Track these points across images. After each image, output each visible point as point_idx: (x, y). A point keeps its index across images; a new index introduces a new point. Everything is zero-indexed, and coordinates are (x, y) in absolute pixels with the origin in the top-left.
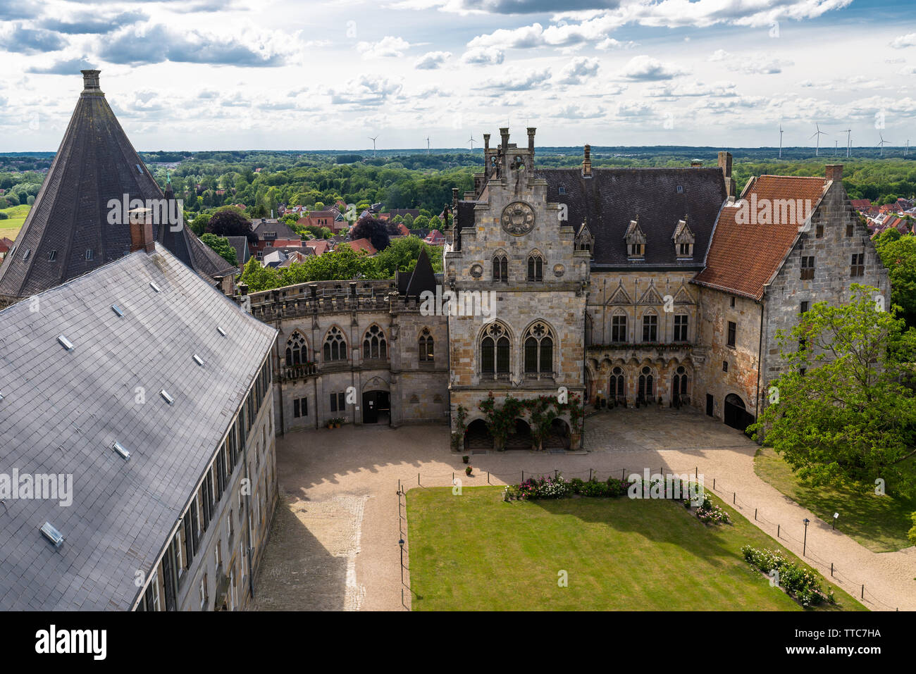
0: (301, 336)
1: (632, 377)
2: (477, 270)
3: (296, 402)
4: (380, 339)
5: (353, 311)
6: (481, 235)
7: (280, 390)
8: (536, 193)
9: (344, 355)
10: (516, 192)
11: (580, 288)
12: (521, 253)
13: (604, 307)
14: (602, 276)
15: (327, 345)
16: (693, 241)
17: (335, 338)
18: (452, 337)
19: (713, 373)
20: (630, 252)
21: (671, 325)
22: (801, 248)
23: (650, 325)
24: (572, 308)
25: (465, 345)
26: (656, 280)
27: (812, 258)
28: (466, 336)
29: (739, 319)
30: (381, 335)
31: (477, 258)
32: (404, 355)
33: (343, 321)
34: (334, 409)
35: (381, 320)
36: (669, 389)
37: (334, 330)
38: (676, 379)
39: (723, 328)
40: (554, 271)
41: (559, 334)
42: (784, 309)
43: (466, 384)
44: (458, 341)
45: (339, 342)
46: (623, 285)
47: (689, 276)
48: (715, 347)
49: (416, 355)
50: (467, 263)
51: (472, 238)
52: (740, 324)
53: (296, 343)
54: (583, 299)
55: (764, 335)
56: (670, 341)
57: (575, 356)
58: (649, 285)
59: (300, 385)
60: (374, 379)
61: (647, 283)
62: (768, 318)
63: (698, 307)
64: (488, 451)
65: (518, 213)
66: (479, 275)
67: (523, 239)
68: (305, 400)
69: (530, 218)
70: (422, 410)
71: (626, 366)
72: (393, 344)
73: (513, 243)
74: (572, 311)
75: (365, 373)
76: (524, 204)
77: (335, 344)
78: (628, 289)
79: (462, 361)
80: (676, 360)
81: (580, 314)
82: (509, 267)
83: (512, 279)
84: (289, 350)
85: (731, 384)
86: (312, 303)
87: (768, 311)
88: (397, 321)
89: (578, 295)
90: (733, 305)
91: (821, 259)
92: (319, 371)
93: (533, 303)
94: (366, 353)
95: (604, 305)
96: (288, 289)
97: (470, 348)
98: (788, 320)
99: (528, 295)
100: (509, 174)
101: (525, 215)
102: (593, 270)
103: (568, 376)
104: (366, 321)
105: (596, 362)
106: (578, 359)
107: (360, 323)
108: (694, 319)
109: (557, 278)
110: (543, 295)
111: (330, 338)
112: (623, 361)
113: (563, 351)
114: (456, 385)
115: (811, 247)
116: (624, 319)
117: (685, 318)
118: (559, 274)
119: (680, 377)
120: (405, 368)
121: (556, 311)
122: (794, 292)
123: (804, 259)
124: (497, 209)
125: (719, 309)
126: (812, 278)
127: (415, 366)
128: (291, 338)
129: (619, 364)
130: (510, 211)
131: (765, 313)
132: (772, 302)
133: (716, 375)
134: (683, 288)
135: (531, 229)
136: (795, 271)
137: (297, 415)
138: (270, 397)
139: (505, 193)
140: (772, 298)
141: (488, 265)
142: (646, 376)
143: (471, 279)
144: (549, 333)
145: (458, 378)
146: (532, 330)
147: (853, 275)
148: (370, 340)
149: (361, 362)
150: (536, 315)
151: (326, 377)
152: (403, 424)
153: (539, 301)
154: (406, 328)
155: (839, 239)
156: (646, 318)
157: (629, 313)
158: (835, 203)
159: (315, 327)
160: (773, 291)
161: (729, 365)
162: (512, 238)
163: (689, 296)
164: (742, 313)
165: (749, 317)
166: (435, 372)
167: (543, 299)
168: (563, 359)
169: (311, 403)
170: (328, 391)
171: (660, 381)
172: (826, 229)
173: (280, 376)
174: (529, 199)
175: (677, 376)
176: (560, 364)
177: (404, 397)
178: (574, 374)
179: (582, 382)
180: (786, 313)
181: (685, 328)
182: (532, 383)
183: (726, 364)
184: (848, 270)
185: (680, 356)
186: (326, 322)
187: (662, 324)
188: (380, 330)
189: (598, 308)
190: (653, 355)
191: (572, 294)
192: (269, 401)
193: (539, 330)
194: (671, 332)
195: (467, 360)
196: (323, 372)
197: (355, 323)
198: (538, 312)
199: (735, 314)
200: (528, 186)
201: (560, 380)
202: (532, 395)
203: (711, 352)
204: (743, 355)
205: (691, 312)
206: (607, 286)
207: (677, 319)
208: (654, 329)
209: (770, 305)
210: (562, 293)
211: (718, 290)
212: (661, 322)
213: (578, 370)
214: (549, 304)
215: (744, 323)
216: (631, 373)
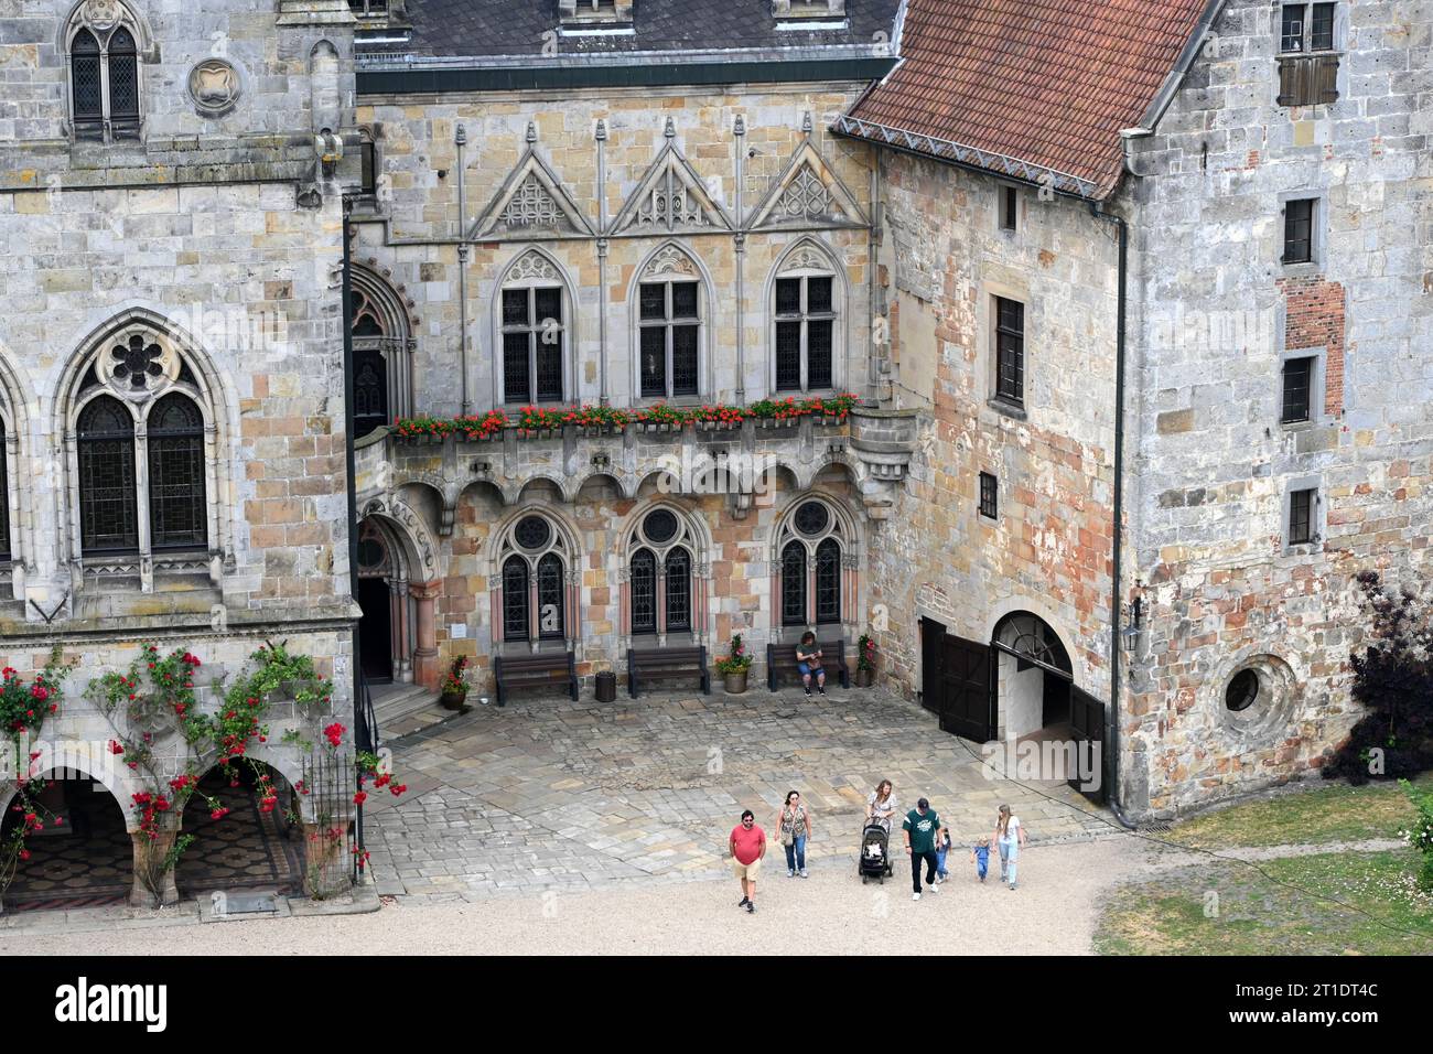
1: (597, 561)
11: (311, 165)
13: (462, 253)
14: (447, 112)
19: (941, 526)
21: (762, 319)
24: (280, 256)
26: (686, 122)
27: (1325, 11)
29: (1034, 287)
36: (765, 604)
38: (791, 564)
39: (978, 327)
40: (191, 91)
41: (226, 377)
42: (1212, 234)
46: (540, 149)
47: (831, 105)
48: (945, 409)
52: (1039, 305)
54: (331, 217)
55: (1130, 349)
56: (760, 387)
57: (305, 477)
58: (659, 143)
61: (647, 139)
62: (1144, 279)
71: (568, 513)
74: (284, 273)
78: (565, 166)
80: (785, 474)
81: (319, 284)
85: (1013, 573)
87: (1143, 246)
89: (306, 200)
90: (1009, 222)
91: (1360, 13)
93: (99, 241)
95: (460, 244)
98: (1231, 281)
99: (76, 205)
102: (374, 84)
103: (277, 565)
105: (432, 497)
106: (320, 488)
108: (860, 293)
109: (206, 126)
110: (148, 204)
112: (553, 489)
113: (250, 453)
116: (551, 301)
117: (821, 288)
118: (215, 107)
119: (811, 552)
121: (212, 273)
122: (1254, 158)
123: (1293, 12)
125: (955, 245)
126: (1330, 95)
129: (539, 503)
131: (1132, 253)
132: (1158, 207)
133: (955, 536)
134: (808, 154)
140: (1160, 190)
142: (661, 553)
144: (186, 375)
146: (106, 364)
150: (117, 294)
153: (130, 230)
157: (573, 273)
160: (1165, 159)
161: (1002, 489)
163: (834, 189)
164: (1045, 257)
165: (1075, 273)
167: (148, 220)
168: (251, 488)
171: (722, 570)
175: (797, 546)
176: (238, 514)
178: (305, 557)
180: (1223, 253)
181: (821, 332)
182: (115, 604)
183: (989, 482)
185: (805, 458)
187: (719, 319)
189: (433, 255)
191: (282, 197)
193: (137, 360)
194: (762, 353)
198: (126, 280)
199: (1020, 261)
201: (244, 585)
202: (121, 658)
203: (927, 436)
204: (1053, 442)
205: (844, 258)
206: (470, 155)
207: (786, 291)
208: (688, 340)
209: (1149, 217)
210: (231, 195)
211: (947, 163)
212: (715, 310)
213: (320, 536)
214: (178, 244)
215: (1053, 302)
216: (593, 540)
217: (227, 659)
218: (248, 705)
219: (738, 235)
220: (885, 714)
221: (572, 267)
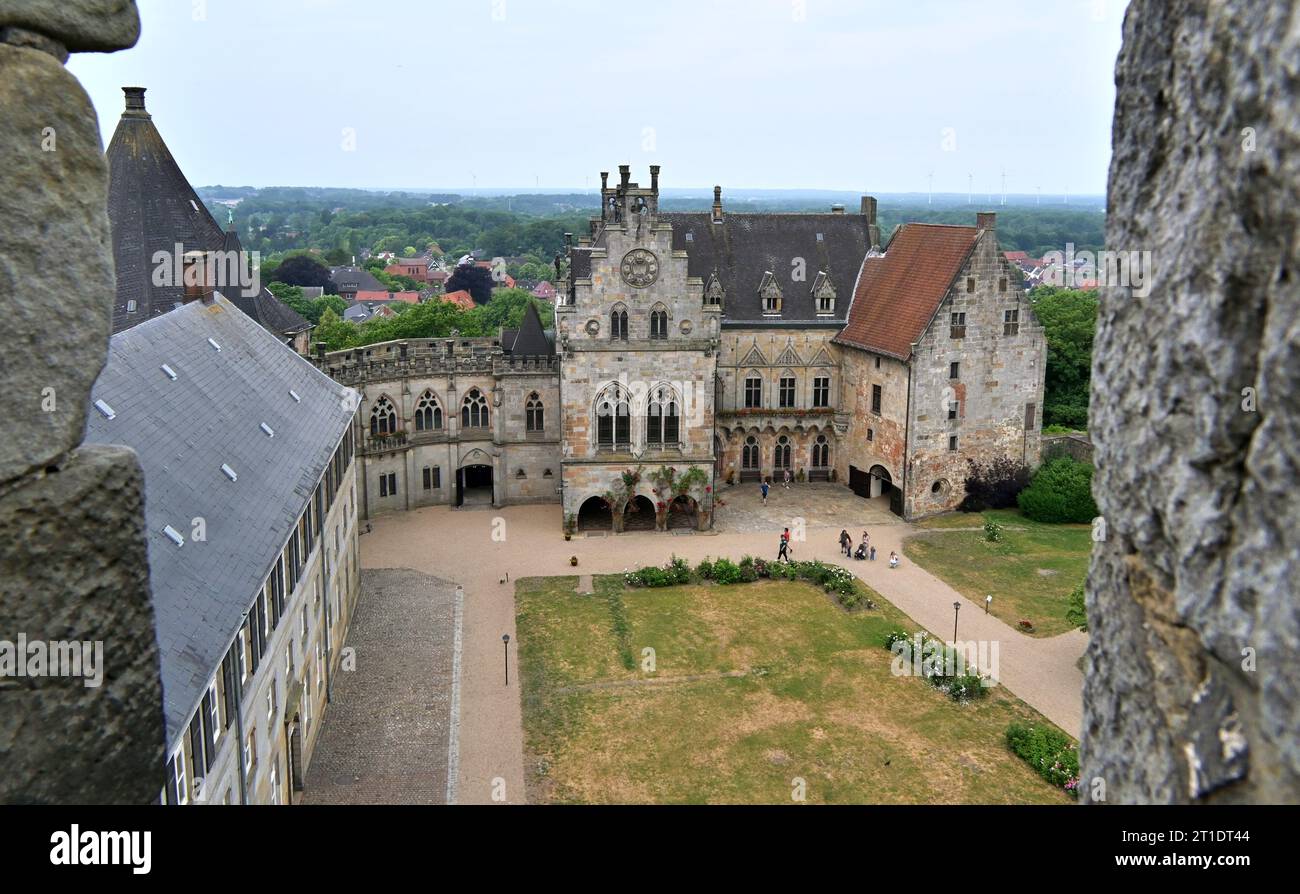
0: (388, 403)
1: (767, 448)
2: (594, 326)
3: (383, 478)
4: (481, 406)
5: (450, 375)
6: (597, 286)
7: (364, 466)
8: (660, 241)
9: (439, 424)
10: (637, 238)
11: (709, 348)
12: (644, 307)
13: (736, 369)
14: (734, 334)
15: (419, 413)
16: (834, 295)
17: (428, 405)
18: (565, 402)
19: (856, 442)
20: (765, 306)
21: (811, 388)
22: (951, 303)
23: (788, 388)
24: (700, 369)
25: (579, 412)
26: (794, 338)
27: (963, 315)
28: (581, 402)
29: (884, 382)
30: (482, 400)
31: (593, 312)
32: (509, 423)
33: (438, 385)
34: (427, 485)
35: (484, 385)
36: (809, 460)
37: (428, 395)
38: (816, 450)
39: (868, 392)
40: (680, 327)
42: (933, 370)
43: (580, 457)
44: (571, 407)
45: (433, 409)
46: (757, 344)
47: (831, 335)
48: (858, 413)
49: (523, 424)
50: (581, 318)
51: (587, 289)
52: (885, 387)
53: (383, 411)
54: (713, 359)
55: (911, 399)
56: (810, 406)
58: (787, 343)
59: (387, 460)
60: (473, 453)
61: (784, 342)
62: (915, 381)
63: (840, 368)
64: (605, 532)
65: (640, 262)
66: (596, 332)
67: (645, 291)
68: (393, 477)
69: (653, 268)
70: (530, 486)
71: (761, 435)
72: (496, 411)
73: (634, 296)
74: (702, 373)
75: (464, 445)
76: (647, 251)
77: (428, 410)
78: (763, 349)
79: (575, 430)
80: (815, 427)
81: (709, 376)
82: (629, 323)
83: (632, 336)
84: (374, 418)
85: (875, 454)
86: (402, 364)
87: (915, 372)
88: (502, 384)
89: (707, 355)
90: (878, 366)
91: (971, 316)
92: (410, 442)
93: (656, 364)
94: (465, 422)
95: (736, 367)
96: (373, 348)
97: (584, 415)
98: (937, 382)
99: (652, 355)
100: (630, 218)
101: (648, 265)
102: (724, 327)
103: (696, 446)
104: (464, 385)
105: (727, 430)
106: (707, 428)
107: (458, 387)
108: (836, 382)
109: (683, 336)
110: (668, 355)
111: (423, 404)
112: (757, 429)
114: (569, 457)
115: (962, 302)
116: (758, 382)
117: (826, 381)
118: (686, 331)
119: (821, 447)
120: (510, 440)
121: (683, 373)
122: (944, 352)
123: (955, 315)
124: (616, 257)
125: (863, 371)
126: (963, 336)
127: (522, 436)
128: (377, 405)
129: (753, 433)
130: (630, 259)
131: (912, 375)
132: (919, 363)
133: (860, 445)
134: (824, 347)
135: (655, 279)
136: (944, 327)
137: (383, 493)
138: (351, 474)
139: (625, 239)
140: (920, 359)
141: (605, 322)
142: (783, 447)
143: (586, 336)
145: (571, 450)
147: (1006, 333)
148: (469, 406)
149: (459, 432)
150: (659, 377)
151: (418, 449)
152: (507, 503)
153: (664, 362)
154: (511, 393)
155: (991, 294)
156: (783, 381)
157: (764, 375)
158: (987, 255)
159: (406, 391)
160: (921, 351)
161: (874, 433)
162: (633, 290)
163: (830, 356)
164: (888, 375)
165: (896, 380)
166: (544, 443)
167: (668, 359)
168: (690, 427)
169: (400, 480)
170: (421, 467)
171: (798, 451)
172: (977, 282)
173: (363, 450)
174: (653, 246)
175: (817, 446)
176: (687, 433)
177: (509, 472)
178: (703, 445)
179: (712, 452)
180: (935, 375)
181: (825, 393)
182: (655, 455)
183: (870, 432)
184: (1002, 329)
185: (821, 424)
186: (418, 386)
187: (800, 388)
188: (481, 395)
189: (730, 370)
190: (791, 423)
191: (701, 355)
192: (351, 476)
194: (811, 397)
195: (582, 429)
196: (415, 444)
197: (452, 388)
198: (662, 374)
199: (881, 376)
200: (651, 232)
201: (687, 451)
202: (656, 468)
203: (854, 419)
204: (888, 421)
205: (832, 374)
206: (740, 345)
207: (817, 381)
208: (792, 393)
209: (917, 366)
210: (689, 353)
211: (862, 350)
212: (799, 386)
213: (707, 439)
214: (675, 365)
215: (889, 386)
216: (766, 443)
217: (683, 469)
218: (687, 481)
219: (806, 367)
220: (840, 490)
221: (764, 374)
